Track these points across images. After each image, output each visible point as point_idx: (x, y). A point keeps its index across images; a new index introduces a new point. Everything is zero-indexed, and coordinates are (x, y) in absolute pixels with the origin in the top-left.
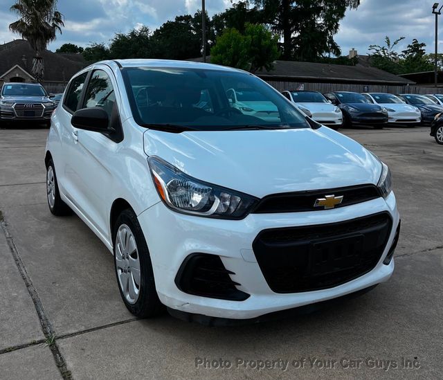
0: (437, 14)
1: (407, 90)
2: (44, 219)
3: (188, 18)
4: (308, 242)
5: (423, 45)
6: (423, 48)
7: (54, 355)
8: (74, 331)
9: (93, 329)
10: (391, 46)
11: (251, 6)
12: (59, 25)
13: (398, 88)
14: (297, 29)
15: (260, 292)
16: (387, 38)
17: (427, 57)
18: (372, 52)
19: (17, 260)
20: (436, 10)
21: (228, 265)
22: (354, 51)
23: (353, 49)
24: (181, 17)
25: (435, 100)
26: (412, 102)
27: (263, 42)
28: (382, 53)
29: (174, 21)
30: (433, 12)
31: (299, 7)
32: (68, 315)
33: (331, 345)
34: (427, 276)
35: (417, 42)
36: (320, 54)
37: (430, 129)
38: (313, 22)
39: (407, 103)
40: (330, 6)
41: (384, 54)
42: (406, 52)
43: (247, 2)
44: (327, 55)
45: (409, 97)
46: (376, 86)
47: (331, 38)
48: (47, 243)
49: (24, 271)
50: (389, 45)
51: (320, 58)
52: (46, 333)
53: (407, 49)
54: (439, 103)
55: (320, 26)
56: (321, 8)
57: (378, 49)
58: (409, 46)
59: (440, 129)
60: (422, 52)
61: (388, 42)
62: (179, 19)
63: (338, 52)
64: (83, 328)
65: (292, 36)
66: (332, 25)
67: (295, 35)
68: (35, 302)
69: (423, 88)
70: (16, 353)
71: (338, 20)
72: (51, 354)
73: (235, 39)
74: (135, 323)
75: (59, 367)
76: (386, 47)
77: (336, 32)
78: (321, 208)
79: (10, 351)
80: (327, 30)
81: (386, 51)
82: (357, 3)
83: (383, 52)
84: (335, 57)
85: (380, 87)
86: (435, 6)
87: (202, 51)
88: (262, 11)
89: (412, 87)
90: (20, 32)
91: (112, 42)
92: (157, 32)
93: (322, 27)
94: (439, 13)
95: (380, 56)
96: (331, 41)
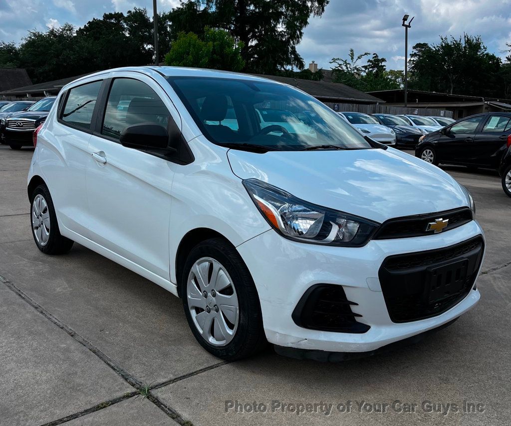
0: (407, 27)
1: (377, 109)
2: (36, 259)
3: (119, 16)
4: (424, 268)
5: (383, 60)
6: (383, 64)
7: (159, 406)
8: (164, 380)
9: (184, 377)
10: (354, 60)
11: (202, 7)
13: (369, 107)
14: (254, 37)
15: (380, 324)
16: (352, 51)
17: (387, 74)
18: (334, 66)
19: (36, 308)
20: (406, 23)
21: (350, 295)
22: (314, 64)
23: (313, 62)
24: (111, 14)
25: (407, 120)
26: (386, 123)
27: (227, 50)
28: (344, 68)
29: (102, 19)
30: (403, 25)
31: (257, 10)
32: (144, 364)
33: (440, 373)
34: (489, 301)
35: (377, 56)
36: (282, 66)
37: (414, 152)
38: (273, 29)
39: (380, 124)
40: (292, 11)
41: (347, 68)
42: (365, 67)
43: (199, 2)
44: (289, 67)
45: (382, 118)
46: (346, 105)
47: (293, 48)
48: (60, 286)
49: (54, 319)
50: (352, 58)
51: (280, 71)
52: (133, 385)
53: (367, 64)
54: (411, 125)
55: (281, 34)
56: (282, 13)
57: (341, 62)
58: (369, 61)
59: (425, 152)
60: (382, 68)
61: (352, 55)
62: (107, 17)
63: (301, 64)
64: (172, 377)
65: (250, 44)
66: (294, 33)
67: (253, 43)
68: (94, 352)
69: (393, 107)
70: (114, 408)
71: (301, 27)
72: (155, 406)
73: (194, 46)
74: (226, 367)
75: (173, 418)
76: (349, 61)
77: (298, 42)
78: (431, 233)
79: (105, 407)
80: (289, 38)
81: (348, 66)
82: (321, 10)
83: (346, 66)
84: (298, 71)
85: (351, 105)
86: (405, 19)
88: (214, 13)
89: (382, 106)
91: (24, 42)
92: (80, 31)
93: (282, 36)
94: (410, 27)
95: (343, 70)
96: (294, 52)
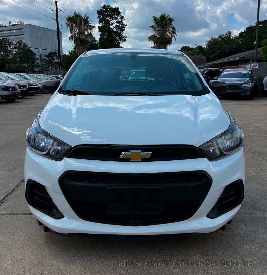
12: (174, 35)
29: (255, 25)
78: (127, 160)
87: (255, 43)
90: (153, 41)
91: (207, 43)
